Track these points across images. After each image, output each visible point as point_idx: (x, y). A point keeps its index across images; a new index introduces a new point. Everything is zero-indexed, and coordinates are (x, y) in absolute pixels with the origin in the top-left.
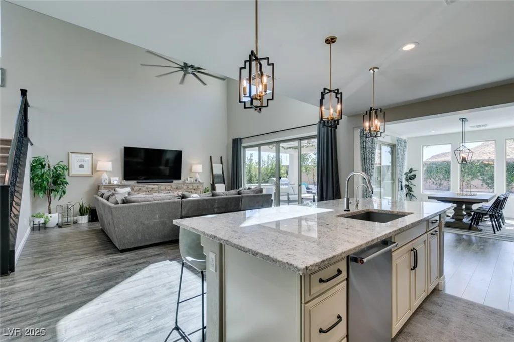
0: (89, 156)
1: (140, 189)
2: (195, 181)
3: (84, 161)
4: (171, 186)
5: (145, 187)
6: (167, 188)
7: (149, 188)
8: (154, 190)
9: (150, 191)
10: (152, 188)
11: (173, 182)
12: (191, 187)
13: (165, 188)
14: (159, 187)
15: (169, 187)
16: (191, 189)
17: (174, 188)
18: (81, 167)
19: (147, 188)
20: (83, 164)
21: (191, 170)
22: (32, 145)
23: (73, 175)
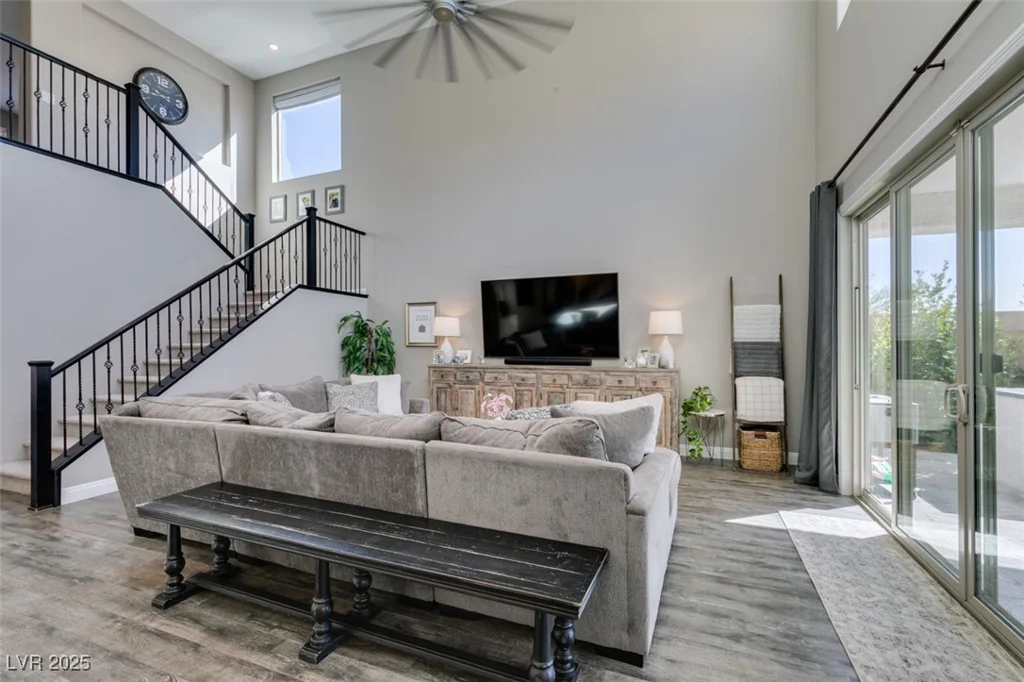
0: (432, 308)
1: (496, 378)
3: (425, 318)
4: (570, 377)
5: (506, 375)
6: (558, 382)
7: (516, 377)
8: (526, 385)
9: (518, 385)
10: (523, 380)
11: (589, 364)
13: (554, 380)
14: (538, 378)
15: (563, 380)
17: (579, 383)
18: (422, 329)
19: (510, 377)
20: (424, 323)
21: (647, 330)
22: (366, 296)
23: (411, 346)
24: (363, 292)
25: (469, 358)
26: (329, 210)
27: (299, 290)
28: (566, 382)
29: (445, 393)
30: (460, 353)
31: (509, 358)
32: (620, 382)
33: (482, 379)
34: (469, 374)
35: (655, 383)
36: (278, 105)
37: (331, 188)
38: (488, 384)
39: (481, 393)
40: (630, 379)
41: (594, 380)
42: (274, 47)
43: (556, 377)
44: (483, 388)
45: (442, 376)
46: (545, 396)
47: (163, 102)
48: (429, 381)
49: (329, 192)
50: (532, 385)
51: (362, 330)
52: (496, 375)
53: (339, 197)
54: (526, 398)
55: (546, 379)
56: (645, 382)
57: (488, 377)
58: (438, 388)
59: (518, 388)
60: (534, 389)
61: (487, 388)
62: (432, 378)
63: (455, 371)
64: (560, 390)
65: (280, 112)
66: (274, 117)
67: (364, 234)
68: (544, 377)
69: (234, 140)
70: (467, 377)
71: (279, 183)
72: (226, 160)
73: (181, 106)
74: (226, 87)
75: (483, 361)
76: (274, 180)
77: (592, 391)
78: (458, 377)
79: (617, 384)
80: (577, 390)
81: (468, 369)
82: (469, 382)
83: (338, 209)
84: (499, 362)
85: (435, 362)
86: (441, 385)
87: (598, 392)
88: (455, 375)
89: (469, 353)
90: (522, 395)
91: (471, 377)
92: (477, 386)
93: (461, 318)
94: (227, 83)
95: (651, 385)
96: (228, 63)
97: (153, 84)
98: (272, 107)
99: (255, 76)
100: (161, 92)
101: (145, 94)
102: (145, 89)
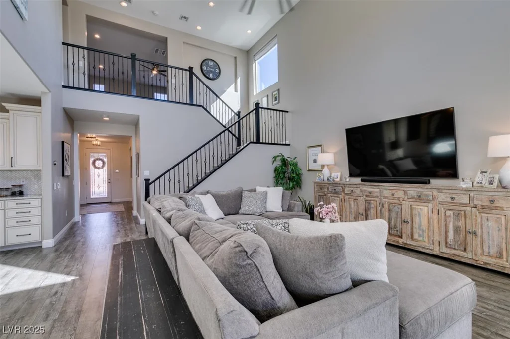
0: (320, 148)
2: (487, 185)
3: (316, 154)
4: (405, 193)
5: (359, 189)
6: (396, 196)
7: (365, 191)
8: (372, 197)
9: (367, 196)
10: (370, 193)
11: (427, 183)
12: (465, 200)
13: (393, 194)
14: (380, 192)
15: (400, 194)
16: (461, 204)
17: (413, 198)
18: (315, 161)
19: (361, 191)
20: (316, 158)
21: (486, 154)
22: (289, 145)
23: (310, 170)
24: (287, 142)
25: (339, 178)
26: (274, 103)
27: (251, 144)
28: (403, 196)
29: (323, 198)
30: (333, 175)
31: (365, 178)
32: (452, 198)
33: (343, 191)
34: (335, 188)
35: (492, 202)
36: (256, 58)
37: (274, 92)
38: (347, 194)
39: (343, 200)
40: (463, 196)
41: (427, 196)
42: (249, 32)
43: (394, 192)
44: (344, 197)
45: (321, 188)
46: (386, 206)
47: (211, 71)
48: (314, 191)
49: (274, 94)
50: (377, 197)
51: (285, 162)
52: (351, 189)
53: (277, 96)
54: (372, 206)
55: (387, 193)
56: (481, 200)
57: (347, 190)
58: (319, 195)
59: (367, 198)
60: (378, 200)
61: (347, 197)
62: (316, 190)
63: (328, 186)
64: (397, 202)
65: (257, 62)
66: (254, 65)
67: (288, 112)
68: (385, 192)
69: (239, 80)
70: (335, 190)
71: (257, 95)
72: (236, 91)
73: (217, 71)
74: (235, 58)
75: (348, 180)
76: (255, 94)
77: (426, 204)
78: (330, 189)
79: (449, 200)
80: (413, 203)
81: (335, 184)
82: (336, 193)
83: (277, 102)
84: (357, 180)
85: (317, 180)
86: (320, 194)
87: (430, 205)
88: (328, 188)
89: (339, 174)
90: (369, 203)
91: (337, 190)
92: (340, 196)
93: (335, 154)
94: (235, 56)
95: (488, 204)
96: (236, 47)
97: (207, 65)
98: (253, 61)
99: (247, 49)
100: (210, 68)
101: (205, 70)
102: (204, 68)
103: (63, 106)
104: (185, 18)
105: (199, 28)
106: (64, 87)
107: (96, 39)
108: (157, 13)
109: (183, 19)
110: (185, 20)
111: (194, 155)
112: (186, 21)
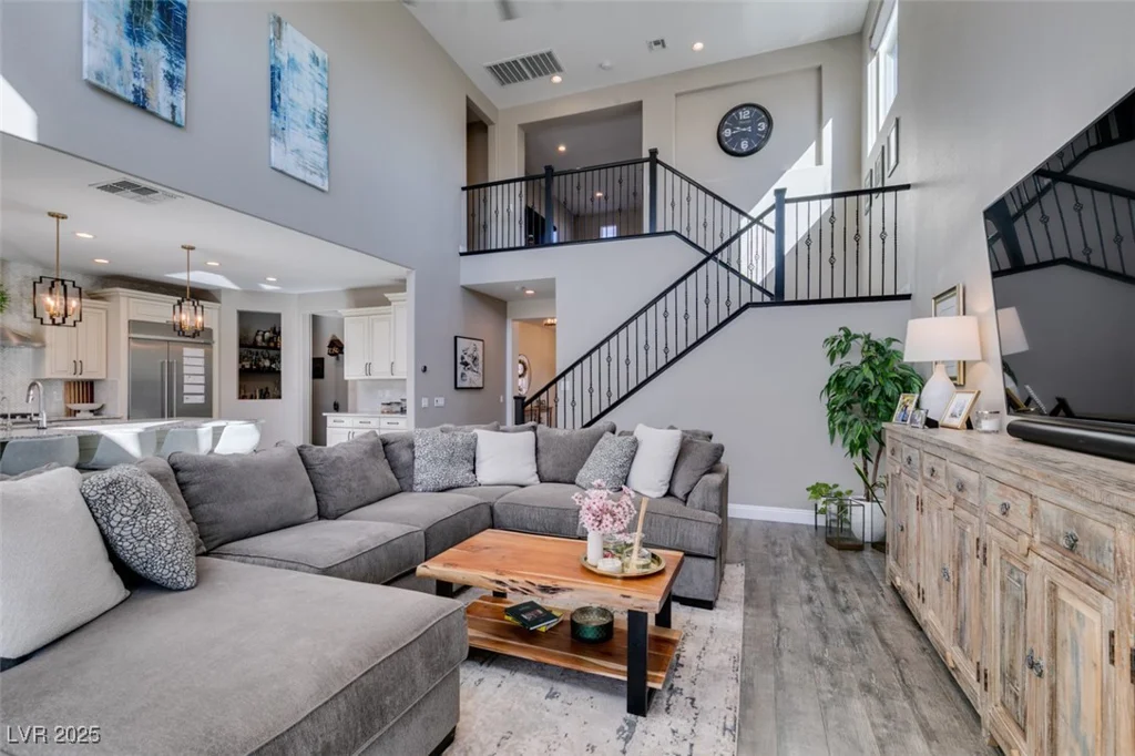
0: (955, 300)
1: (933, 470)
5: (944, 466)
8: (965, 506)
9: (956, 501)
10: (961, 488)
22: (908, 297)
27: (750, 310)
34: (911, 452)
36: (874, 45)
38: (926, 483)
39: (920, 502)
43: (1008, 498)
44: (922, 491)
45: (894, 450)
46: (993, 559)
47: (744, 135)
50: (973, 509)
52: (933, 462)
54: (967, 547)
57: (926, 465)
59: (957, 510)
65: (881, 51)
66: (871, 67)
67: (907, 187)
68: (989, 491)
69: (828, 130)
70: (909, 458)
72: (819, 161)
73: (763, 126)
74: (819, 69)
82: (911, 471)
90: (963, 533)
92: (917, 483)
94: (817, 64)
96: (816, 40)
97: (735, 122)
98: (869, 54)
99: (854, 28)
100: (743, 126)
101: (727, 139)
102: (727, 133)
103: (462, 283)
104: (657, 43)
105: (698, 46)
106: (462, 254)
107: (561, 153)
108: (607, 64)
109: (655, 47)
110: (660, 46)
111: (604, 348)
112: (664, 46)
